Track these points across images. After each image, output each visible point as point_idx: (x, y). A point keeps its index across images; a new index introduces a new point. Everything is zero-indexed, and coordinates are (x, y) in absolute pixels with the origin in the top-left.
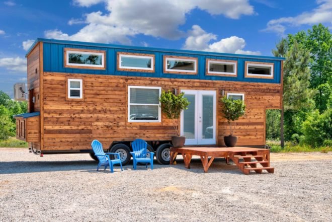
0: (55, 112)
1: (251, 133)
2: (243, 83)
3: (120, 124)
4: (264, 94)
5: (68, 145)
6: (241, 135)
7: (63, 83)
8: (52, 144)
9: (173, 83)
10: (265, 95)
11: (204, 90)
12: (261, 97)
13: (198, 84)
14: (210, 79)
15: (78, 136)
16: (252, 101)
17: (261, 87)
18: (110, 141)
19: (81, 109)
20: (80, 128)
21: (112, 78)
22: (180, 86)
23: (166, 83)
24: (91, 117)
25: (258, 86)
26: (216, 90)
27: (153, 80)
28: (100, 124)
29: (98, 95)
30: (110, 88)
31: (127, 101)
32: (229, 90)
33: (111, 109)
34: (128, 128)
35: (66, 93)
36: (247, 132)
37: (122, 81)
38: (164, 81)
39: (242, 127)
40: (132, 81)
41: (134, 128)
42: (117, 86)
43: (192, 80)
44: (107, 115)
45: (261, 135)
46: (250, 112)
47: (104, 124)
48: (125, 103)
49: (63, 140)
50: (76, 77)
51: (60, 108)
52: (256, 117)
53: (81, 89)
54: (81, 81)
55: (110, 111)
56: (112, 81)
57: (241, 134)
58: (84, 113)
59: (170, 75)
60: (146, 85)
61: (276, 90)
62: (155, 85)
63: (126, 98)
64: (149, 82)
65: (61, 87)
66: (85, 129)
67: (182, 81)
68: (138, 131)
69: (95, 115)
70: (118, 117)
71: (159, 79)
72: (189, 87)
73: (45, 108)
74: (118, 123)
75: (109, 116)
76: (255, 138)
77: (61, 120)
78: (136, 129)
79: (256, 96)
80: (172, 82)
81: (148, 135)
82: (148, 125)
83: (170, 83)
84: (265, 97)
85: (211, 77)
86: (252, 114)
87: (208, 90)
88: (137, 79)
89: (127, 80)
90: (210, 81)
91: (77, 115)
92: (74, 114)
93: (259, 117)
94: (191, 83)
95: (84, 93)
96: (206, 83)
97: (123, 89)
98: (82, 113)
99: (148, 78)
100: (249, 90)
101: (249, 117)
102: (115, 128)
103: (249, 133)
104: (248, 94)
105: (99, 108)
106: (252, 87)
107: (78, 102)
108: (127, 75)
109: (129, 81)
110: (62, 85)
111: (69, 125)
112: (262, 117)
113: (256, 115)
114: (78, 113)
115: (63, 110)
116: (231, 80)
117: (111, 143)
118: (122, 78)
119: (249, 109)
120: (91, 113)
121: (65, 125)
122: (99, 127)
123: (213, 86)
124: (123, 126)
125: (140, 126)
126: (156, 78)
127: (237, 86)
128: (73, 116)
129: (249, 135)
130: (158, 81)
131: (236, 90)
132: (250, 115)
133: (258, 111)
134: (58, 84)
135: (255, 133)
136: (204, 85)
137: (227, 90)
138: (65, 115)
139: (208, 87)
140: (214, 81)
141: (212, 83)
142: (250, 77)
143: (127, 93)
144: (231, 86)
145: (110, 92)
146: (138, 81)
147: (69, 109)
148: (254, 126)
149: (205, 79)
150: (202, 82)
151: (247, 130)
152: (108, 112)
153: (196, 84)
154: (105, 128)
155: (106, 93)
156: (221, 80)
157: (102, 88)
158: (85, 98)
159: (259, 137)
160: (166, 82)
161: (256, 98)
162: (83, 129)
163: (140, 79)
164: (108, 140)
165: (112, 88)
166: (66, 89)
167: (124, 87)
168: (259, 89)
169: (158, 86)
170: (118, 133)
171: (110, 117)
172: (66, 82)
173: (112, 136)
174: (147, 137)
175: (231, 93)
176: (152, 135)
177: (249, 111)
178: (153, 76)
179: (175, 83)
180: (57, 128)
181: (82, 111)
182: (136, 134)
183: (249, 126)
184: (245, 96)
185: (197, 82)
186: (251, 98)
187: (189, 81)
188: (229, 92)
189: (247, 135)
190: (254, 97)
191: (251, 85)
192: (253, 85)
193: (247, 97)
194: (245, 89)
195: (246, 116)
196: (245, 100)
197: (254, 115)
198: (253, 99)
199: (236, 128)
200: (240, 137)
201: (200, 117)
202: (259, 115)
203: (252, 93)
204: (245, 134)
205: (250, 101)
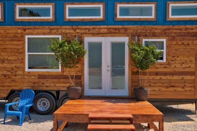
1: (176, 84)
2: (165, 27)
3: (18, 73)
4: (195, 38)
6: (162, 87)
9: (75, 31)
11: (112, 36)
12: (190, 42)
13: (106, 31)
14: (121, 25)
16: (177, 47)
17: (190, 31)
18: (7, 90)
21: (9, 29)
22: (84, 34)
23: (68, 31)
25: (187, 29)
26: (128, 36)
27: (52, 29)
30: (8, 39)
31: (25, 51)
32: (146, 36)
33: (9, 58)
34: (26, 77)
36: (171, 83)
37: (19, 31)
38: (65, 29)
39: (163, 77)
40: (31, 31)
41: (32, 77)
42: (14, 37)
43: (98, 27)
44: (4, 64)
45: (192, 87)
46: (175, 59)
47: (2, 73)
48: (23, 53)
52: (184, 66)
55: (7, 60)
56: (10, 32)
57: (163, 85)
59: (71, 23)
60: (44, 34)
62: (55, 34)
63: (24, 48)
64: (49, 31)
67: (86, 29)
68: (37, 80)
70: (16, 67)
71: (59, 27)
72: (93, 35)
74: (16, 72)
76: (183, 90)
78: (35, 78)
79: (184, 42)
80: (73, 29)
81: (47, 85)
82: (47, 74)
83: (72, 31)
84: (196, 42)
85: (122, 22)
86: (177, 62)
87: (117, 36)
88: (35, 28)
89: (25, 30)
90: (120, 27)
93: (188, 66)
94: (96, 30)
96: (116, 29)
97: (21, 39)
99: (47, 27)
100: (173, 35)
101: (173, 66)
102: (13, 77)
103: (173, 84)
104: (171, 39)
106: (178, 31)
108: (25, 25)
109: (27, 31)
112: (193, 66)
113: (183, 63)
116: (149, 24)
117: (9, 91)
118: (19, 29)
119: (173, 57)
123: (124, 32)
124: (21, 75)
125: (39, 75)
126: (56, 27)
127: (156, 31)
129: (173, 86)
130: (58, 29)
131: (154, 35)
132: (175, 63)
133: (186, 59)
135: (182, 85)
136: (113, 31)
137: (143, 36)
139: (118, 33)
140: (126, 26)
141: (123, 28)
143: (25, 43)
144: (149, 31)
145: (7, 43)
146: (36, 31)
148: (182, 77)
149: (114, 25)
150: (110, 28)
151: (170, 81)
153: (102, 31)
154: (3, 77)
155: (4, 43)
156: (135, 24)
159: (188, 89)
160: (67, 29)
161: (183, 44)
163: (38, 29)
164: (6, 88)
165: (10, 39)
167: (23, 37)
168: (188, 33)
169: (59, 34)
170: (16, 82)
171: (8, 66)
173: (10, 84)
174: (47, 86)
175: (148, 38)
176: (52, 85)
177: (173, 59)
178: (52, 25)
179: (78, 31)
182: (35, 83)
183: (174, 76)
184: (167, 41)
185: (104, 28)
186: (176, 43)
187: (94, 28)
188: (145, 38)
189: (171, 86)
190: (180, 43)
191: (176, 29)
192: (178, 29)
193: (171, 43)
194: (167, 34)
195: (169, 64)
196: (167, 47)
197: (180, 63)
198: (179, 45)
199: (155, 78)
200: (160, 88)
201: (108, 66)
202: (187, 64)
203: (178, 37)
204: (169, 86)
205: (174, 48)
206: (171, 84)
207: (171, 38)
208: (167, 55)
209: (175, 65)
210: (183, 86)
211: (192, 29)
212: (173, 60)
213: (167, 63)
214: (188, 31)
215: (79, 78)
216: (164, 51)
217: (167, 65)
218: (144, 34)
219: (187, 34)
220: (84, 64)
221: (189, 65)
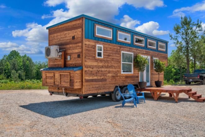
0: (90, 67)
2: (158, 53)
3: (118, 75)
5: (96, 90)
7: (94, 47)
8: (88, 89)
10: (164, 59)
11: (146, 55)
15: (100, 83)
19: (102, 65)
20: (102, 78)
21: (115, 46)
22: (139, 53)
24: (106, 70)
25: (162, 54)
26: (150, 56)
28: (110, 75)
29: (109, 56)
31: (120, 61)
32: (154, 56)
33: (115, 65)
34: (121, 77)
35: (95, 54)
37: (119, 48)
40: (123, 48)
42: (117, 51)
43: (143, 50)
47: (112, 75)
49: (94, 86)
50: (100, 44)
51: (92, 64)
53: (102, 52)
54: (102, 46)
55: (114, 66)
56: (115, 48)
58: (103, 68)
59: (136, 46)
60: (127, 51)
61: (166, 57)
63: (120, 59)
64: (129, 50)
65: (93, 50)
66: (104, 78)
67: (140, 50)
69: (108, 69)
70: (117, 71)
71: (132, 48)
73: (85, 64)
75: (114, 70)
77: (93, 72)
78: (124, 78)
82: (128, 75)
85: (149, 49)
87: (148, 56)
89: (121, 47)
91: (100, 69)
92: (99, 69)
98: (102, 68)
99: (128, 47)
100: (160, 57)
102: (116, 78)
105: (110, 65)
106: (160, 55)
107: (101, 61)
108: (121, 45)
110: (93, 48)
111: (97, 76)
114: (101, 68)
115: (94, 65)
116: (155, 51)
117: (114, 87)
118: (118, 46)
120: (106, 68)
121: (95, 76)
122: (110, 77)
123: (149, 54)
125: (126, 76)
127: (156, 54)
128: (98, 70)
131: (156, 56)
134: (92, 48)
136: (147, 53)
138: (95, 69)
140: (150, 51)
142: (160, 50)
143: (121, 56)
145: (114, 55)
147: (97, 65)
149: (147, 50)
152: (113, 68)
153: (144, 52)
154: (112, 78)
155: (112, 55)
157: (111, 52)
158: (104, 58)
160: (135, 50)
162: (103, 79)
163: (125, 48)
164: (113, 85)
165: (115, 52)
166: (95, 51)
167: (120, 52)
169: (132, 52)
170: (117, 80)
172: (95, 46)
173: (115, 82)
174: (128, 83)
175: (155, 58)
176: (130, 81)
178: (130, 46)
179: (138, 51)
180: (91, 78)
181: (102, 66)
182: (124, 81)
201: (146, 71)
215: (138, 77)
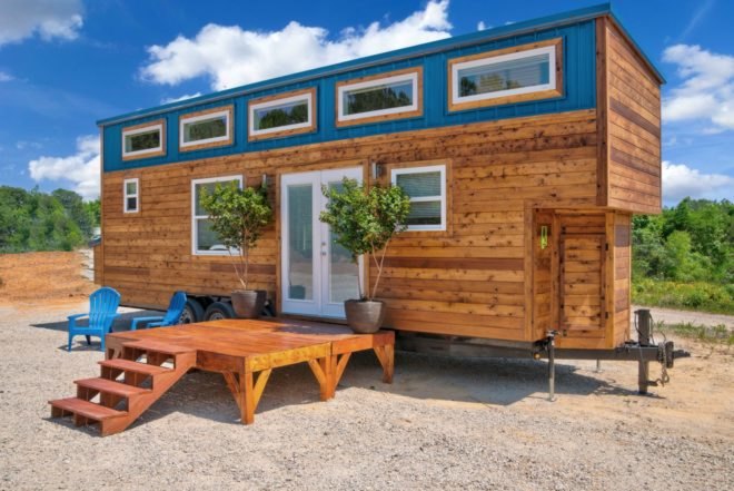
0: (114, 237)
1: (476, 295)
2: (444, 131)
3: (183, 259)
4: (521, 155)
6: (437, 300)
9: (265, 162)
10: (527, 159)
11: (330, 168)
12: (509, 171)
13: (318, 155)
14: (347, 137)
15: (135, 278)
16: (474, 186)
17: (509, 135)
18: (170, 292)
19: (139, 230)
20: (137, 264)
22: (279, 167)
23: (253, 164)
24: (149, 245)
25: (500, 130)
26: (361, 163)
27: (230, 162)
28: (159, 258)
29: (157, 203)
30: (171, 189)
31: (191, 212)
32: (399, 161)
33: (172, 229)
35: (122, 205)
36: (461, 290)
37: (185, 172)
38: (250, 159)
39: (442, 274)
40: (199, 169)
41: (203, 268)
42: (178, 184)
43: (304, 147)
44: (166, 241)
45: (515, 304)
46: (472, 223)
47: (163, 258)
48: (188, 216)
49: (121, 284)
50: (132, 176)
51: (118, 231)
52: (494, 240)
53: (137, 196)
54: (137, 181)
55: (170, 232)
56: (173, 174)
57: (440, 296)
58: (141, 238)
59: (259, 145)
60: (218, 174)
61: (572, 135)
62: (234, 172)
64: (225, 167)
66: (143, 266)
67: (283, 155)
68: (209, 273)
69: (154, 242)
70: (181, 246)
71: (239, 156)
72: (297, 167)
73: (105, 231)
74: (181, 255)
75: (168, 243)
76: (492, 313)
77: (119, 250)
78: (206, 269)
79: (493, 168)
80: (265, 159)
81: (223, 284)
82: (223, 261)
83: (260, 163)
84: (527, 168)
85: (346, 131)
86: (476, 229)
87: (339, 167)
88: (205, 164)
89: (192, 168)
90: (345, 142)
91: (134, 242)
92: (131, 240)
93: (505, 241)
94: (302, 156)
95: (141, 202)
96: (338, 149)
97: (186, 187)
98: (139, 238)
99: (222, 158)
100: (465, 150)
101: (464, 241)
102: (178, 267)
103: (466, 294)
104: (462, 163)
105: (158, 228)
106: (476, 139)
108: (194, 159)
109: (196, 171)
111: (126, 259)
112: (518, 240)
113: (492, 232)
114: (135, 238)
115: (121, 233)
118: (185, 167)
119: (467, 214)
120: (148, 238)
121: (122, 259)
122: (158, 264)
123: (353, 153)
124: (187, 263)
125: (212, 263)
126: (235, 156)
127: (423, 145)
129: (468, 302)
130: (239, 161)
131: (420, 157)
132: (470, 234)
133: (498, 218)
134: (116, 190)
135: (490, 297)
136: (332, 154)
138: (123, 243)
139: (343, 159)
140: (357, 140)
141: (351, 146)
142: (466, 107)
143: (191, 195)
144: (406, 148)
145: (171, 197)
146: (212, 168)
147: (127, 231)
148: (489, 273)
149: (334, 139)
150: (326, 149)
151: (459, 286)
152: (169, 236)
153: (312, 157)
154: (165, 266)
155: (166, 199)
156: (377, 132)
157: (161, 190)
158: (142, 211)
159: (504, 310)
160: (252, 160)
161: (490, 175)
162: (140, 267)
163: (211, 164)
164: (168, 288)
165: (173, 189)
166: (122, 197)
167: (187, 183)
168: (503, 143)
169: (238, 173)
170: (181, 276)
171: (171, 245)
172: (122, 184)
173: (173, 281)
174: (223, 288)
175: (405, 167)
176: (231, 284)
177: (465, 221)
178: (229, 153)
179: (270, 161)
180: (115, 263)
181: (140, 233)
182: (205, 280)
183: (468, 271)
184: (447, 171)
185: (313, 150)
186: (471, 175)
187: (297, 152)
188: (398, 167)
189: (462, 301)
190: (482, 173)
191: (471, 134)
192: (478, 134)
193: (458, 176)
194: (450, 150)
195: (455, 236)
196: (449, 187)
197: (484, 234)
198: (481, 179)
199: (422, 276)
200: (435, 304)
201: (323, 244)
202: (502, 235)
203: (477, 158)
204: (455, 298)
205: (467, 188)
206: (462, 295)
207: (459, 160)
208: (452, 209)
209: (471, 238)
210: (492, 301)
211: (515, 130)
212: (464, 225)
213: (451, 233)
214: (502, 138)
215: (273, 270)
216: (442, 198)
217: (450, 237)
218: (396, 156)
219: (499, 145)
220: (280, 238)
221: (508, 238)
